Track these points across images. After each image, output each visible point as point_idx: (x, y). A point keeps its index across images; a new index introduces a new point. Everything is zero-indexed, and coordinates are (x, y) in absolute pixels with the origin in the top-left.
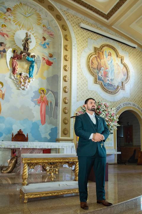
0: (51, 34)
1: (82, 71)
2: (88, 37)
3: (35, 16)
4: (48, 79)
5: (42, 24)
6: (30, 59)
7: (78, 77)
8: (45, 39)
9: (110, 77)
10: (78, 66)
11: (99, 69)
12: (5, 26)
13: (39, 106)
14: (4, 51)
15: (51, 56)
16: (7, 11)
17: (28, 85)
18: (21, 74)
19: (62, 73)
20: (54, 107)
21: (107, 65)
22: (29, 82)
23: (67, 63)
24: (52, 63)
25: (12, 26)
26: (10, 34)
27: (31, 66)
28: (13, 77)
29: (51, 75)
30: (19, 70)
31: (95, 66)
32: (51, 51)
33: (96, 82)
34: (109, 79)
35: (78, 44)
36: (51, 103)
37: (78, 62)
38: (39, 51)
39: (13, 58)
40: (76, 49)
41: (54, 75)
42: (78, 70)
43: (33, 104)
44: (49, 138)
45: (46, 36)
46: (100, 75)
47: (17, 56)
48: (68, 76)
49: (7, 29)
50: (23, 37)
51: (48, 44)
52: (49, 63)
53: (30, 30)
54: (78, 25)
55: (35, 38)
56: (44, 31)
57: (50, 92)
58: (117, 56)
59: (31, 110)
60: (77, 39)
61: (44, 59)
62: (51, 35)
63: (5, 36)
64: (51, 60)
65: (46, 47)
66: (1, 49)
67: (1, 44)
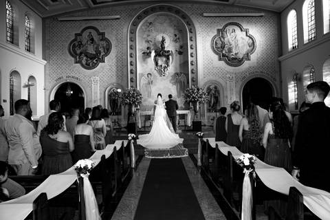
2: (212, 22)
3: (168, 21)
4: (180, 65)
6: (167, 54)
7: (204, 59)
8: (176, 35)
9: (234, 51)
10: (203, 50)
11: (223, 47)
14: (150, 53)
15: (181, 47)
16: (150, 25)
17: (167, 73)
18: (161, 66)
19: (190, 59)
21: (231, 41)
22: (167, 70)
23: (193, 51)
24: (183, 53)
25: (153, 34)
26: (153, 40)
27: (168, 59)
28: (157, 69)
29: (182, 62)
30: (160, 63)
31: (219, 46)
32: (181, 43)
33: (220, 59)
34: (233, 53)
35: (203, 31)
37: (203, 47)
39: (155, 56)
40: (201, 36)
41: (185, 61)
42: (203, 53)
43: (171, 85)
44: (183, 107)
45: (177, 33)
46: (224, 52)
47: (158, 54)
48: (195, 61)
49: (150, 37)
50: (161, 39)
51: (178, 39)
52: (180, 53)
53: (165, 33)
54: (202, 15)
55: (168, 37)
56: (175, 29)
58: (242, 30)
60: (201, 27)
61: (177, 51)
62: (180, 31)
63: (150, 42)
64: (181, 50)
65: (177, 41)
66: (148, 52)
67: (148, 48)
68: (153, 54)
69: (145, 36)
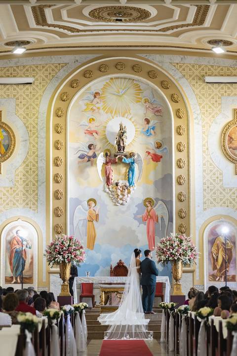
0: (158, 111)
1: (211, 158)
2: (222, 95)
3: (132, 91)
4: (156, 183)
5: (143, 99)
6: (128, 161)
7: (204, 171)
8: (148, 121)
10: (204, 152)
12: (93, 119)
13: (145, 225)
14: (95, 156)
15: (159, 146)
16: (95, 97)
18: (117, 184)
19: (175, 172)
20: (167, 224)
22: (129, 193)
23: (183, 156)
24: (161, 157)
27: (131, 170)
28: (107, 190)
29: (160, 176)
32: (159, 137)
35: (204, 113)
36: (162, 218)
37: (204, 145)
38: (141, 144)
40: (200, 123)
41: (165, 175)
42: (204, 158)
43: (136, 223)
45: (150, 115)
47: (111, 161)
48: (184, 176)
49: (96, 123)
50: (116, 130)
51: (153, 129)
52: (157, 158)
53: (126, 115)
54: (202, 79)
55: (133, 125)
56: (147, 109)
57: (160, 202)
59: (134, 231)
60: (200, 104)
61: (149, 153)
63: (94, 134)
64: (158, 152)
65: (151, 134)
66: (91, 153)
67: (90, 147)
68: (101, 160)
69: (85, 121)
